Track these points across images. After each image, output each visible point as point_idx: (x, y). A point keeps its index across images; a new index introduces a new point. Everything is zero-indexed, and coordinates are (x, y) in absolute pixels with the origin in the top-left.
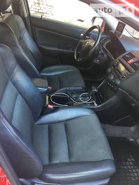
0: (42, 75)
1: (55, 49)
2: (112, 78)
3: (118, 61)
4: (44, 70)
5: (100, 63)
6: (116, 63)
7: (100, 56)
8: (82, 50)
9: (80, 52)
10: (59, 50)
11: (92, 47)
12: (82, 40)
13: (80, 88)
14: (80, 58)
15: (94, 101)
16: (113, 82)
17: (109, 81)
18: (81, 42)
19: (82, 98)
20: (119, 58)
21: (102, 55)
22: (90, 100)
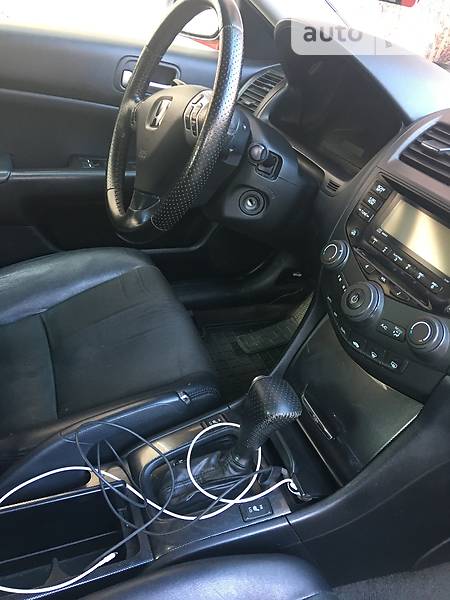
3: (380, 189)
6: (372, 201)
7: (257, 177)
8: (142, 155)
9: (134, 174)
12: (132, 104)
13: (177, 399)
14: (143, 208)
15: (284, 471)
16: (389, 334)
17: (359, 328)
18: (130, 111)
19: (204, 462)
20: (377, 170)
21: (269, 170)
22: (263, 477)
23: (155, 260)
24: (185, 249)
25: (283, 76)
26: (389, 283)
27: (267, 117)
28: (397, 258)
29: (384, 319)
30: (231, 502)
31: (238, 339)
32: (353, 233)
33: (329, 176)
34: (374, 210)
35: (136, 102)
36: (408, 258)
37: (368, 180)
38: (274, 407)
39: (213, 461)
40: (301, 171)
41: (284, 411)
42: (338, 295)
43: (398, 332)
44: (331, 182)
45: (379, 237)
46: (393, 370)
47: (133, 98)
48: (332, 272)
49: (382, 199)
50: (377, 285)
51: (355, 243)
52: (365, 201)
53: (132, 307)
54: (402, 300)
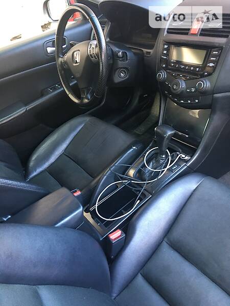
0: (36, 176)
1: (21, 111)
2: (183, 85)
3: (166, 46)
4: (31, 164)
5: (130, 76)
6: (165, 52)
7: (120, 63)
8: (78, 75)
10: (29, 107)
11: (98, 56)
12: (60, 59)
13: (132, 149)
14: (87, 94)
15: (178, 153)
16: (191, 92)
17: (180, 96)
18: (61, 62)
19: (151, 163)
20: (161, 41)
21: (123, 59)
22: (172, 157)
23: (92, 115)
24: (99, 107)
25: (106, 20)
26: (184, 76)
27: (109, 39)
28: (182, 67)
29: (187, 88)
30: (166, 169)
31: (135, 131)
32: (164, 66)
33: (145, 50)
34: (167, 55)
35: (62, 58)
36: (186, 65)
37: (160, 46)
38: (166, 133)
39: (154, 162)
40: (135, 53)
41: (169, 133)
42: (169, 89)
43: (193, 90)
44: (147, 52)
45: (173, 63)
46: (197, 103)
47: (60, 57)
48: (163, 83)
49: (168, 50)
50: (180, 78)
51: (166, 69)
52: (163, 53)
53: (93, 136)
54: (190, 79)
